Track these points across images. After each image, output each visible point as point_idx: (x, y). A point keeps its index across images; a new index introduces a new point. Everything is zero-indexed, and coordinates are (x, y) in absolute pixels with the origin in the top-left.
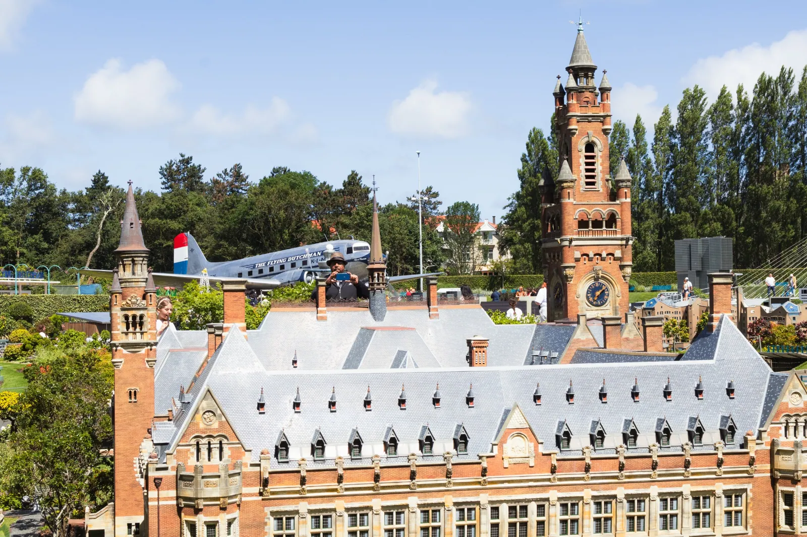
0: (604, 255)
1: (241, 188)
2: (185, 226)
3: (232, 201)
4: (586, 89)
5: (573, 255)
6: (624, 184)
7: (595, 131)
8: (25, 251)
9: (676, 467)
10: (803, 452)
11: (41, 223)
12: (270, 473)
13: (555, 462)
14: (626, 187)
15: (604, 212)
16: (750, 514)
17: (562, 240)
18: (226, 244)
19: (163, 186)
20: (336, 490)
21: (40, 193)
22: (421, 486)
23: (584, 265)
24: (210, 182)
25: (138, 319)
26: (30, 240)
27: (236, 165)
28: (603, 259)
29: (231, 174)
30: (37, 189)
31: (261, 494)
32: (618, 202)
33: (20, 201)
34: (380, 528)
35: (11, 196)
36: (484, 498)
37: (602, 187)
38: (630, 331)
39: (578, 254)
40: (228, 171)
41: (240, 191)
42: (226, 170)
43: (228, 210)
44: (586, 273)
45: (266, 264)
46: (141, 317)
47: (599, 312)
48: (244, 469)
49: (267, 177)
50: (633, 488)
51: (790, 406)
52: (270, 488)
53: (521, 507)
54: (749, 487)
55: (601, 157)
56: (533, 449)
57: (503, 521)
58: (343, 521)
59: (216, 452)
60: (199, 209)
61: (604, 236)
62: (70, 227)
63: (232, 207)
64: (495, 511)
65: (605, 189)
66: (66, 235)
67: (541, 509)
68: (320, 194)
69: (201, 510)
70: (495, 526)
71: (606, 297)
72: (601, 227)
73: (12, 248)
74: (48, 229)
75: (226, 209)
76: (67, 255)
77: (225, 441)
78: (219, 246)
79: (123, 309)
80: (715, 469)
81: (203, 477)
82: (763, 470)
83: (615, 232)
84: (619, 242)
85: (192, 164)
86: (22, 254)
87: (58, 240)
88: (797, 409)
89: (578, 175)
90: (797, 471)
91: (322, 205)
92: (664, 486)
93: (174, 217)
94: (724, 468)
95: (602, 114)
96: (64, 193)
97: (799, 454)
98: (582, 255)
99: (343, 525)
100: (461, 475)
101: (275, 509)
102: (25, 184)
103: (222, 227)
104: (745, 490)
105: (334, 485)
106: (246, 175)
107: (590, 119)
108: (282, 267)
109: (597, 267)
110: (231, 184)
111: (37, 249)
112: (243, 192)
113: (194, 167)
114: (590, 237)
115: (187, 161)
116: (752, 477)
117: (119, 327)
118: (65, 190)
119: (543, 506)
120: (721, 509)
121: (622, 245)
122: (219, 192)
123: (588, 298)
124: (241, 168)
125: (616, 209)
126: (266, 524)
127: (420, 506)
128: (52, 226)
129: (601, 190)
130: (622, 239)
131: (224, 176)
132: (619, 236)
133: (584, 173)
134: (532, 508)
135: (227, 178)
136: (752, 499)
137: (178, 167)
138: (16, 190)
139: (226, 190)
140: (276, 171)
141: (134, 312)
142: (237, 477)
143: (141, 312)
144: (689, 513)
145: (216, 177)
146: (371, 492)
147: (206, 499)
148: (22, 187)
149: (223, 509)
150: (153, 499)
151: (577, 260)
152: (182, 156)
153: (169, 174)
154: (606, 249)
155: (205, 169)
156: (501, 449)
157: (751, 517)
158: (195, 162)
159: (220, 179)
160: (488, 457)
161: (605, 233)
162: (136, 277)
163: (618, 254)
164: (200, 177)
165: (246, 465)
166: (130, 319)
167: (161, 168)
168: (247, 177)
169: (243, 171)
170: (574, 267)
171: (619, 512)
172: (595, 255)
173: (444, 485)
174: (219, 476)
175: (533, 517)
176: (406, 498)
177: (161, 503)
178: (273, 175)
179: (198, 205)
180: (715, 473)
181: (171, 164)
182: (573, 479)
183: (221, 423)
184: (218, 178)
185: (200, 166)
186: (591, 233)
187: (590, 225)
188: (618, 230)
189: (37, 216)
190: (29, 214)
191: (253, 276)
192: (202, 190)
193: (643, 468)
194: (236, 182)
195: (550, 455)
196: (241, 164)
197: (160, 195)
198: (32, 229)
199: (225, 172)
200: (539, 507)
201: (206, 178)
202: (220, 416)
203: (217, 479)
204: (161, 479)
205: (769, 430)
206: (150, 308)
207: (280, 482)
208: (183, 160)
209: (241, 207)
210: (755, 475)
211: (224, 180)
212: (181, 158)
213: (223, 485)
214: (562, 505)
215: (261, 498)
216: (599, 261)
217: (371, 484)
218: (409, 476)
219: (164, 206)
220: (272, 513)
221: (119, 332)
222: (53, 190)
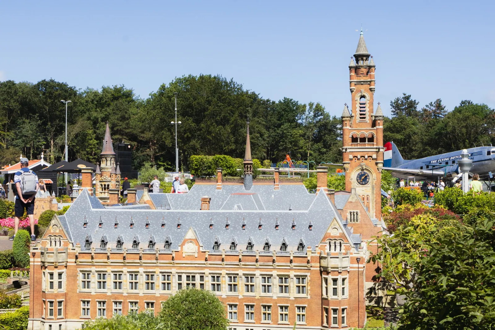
0: (366, 157)
1: (441, 114)
2: (405, 137)
3: (433, 122)
4: (362, 67)
5: (349, 157)
6: (378, 118)
7: (365, 90)
8: (312, 152)
9: (269, 261)
10: (331, 258)
11: (322, 136)
12: (79, 253)
13: (207, 256)
14: (379, 120)
15: (366, 133)
16: (309, 288)
17: (342, 149)
18: (429, 148)
19: (393, 113)
20: (107, 263)
21: (321, 118)
22: (145, 263)
23: (355, 162)
24: (421, 110)
25: (106, 186)
26: (316, 146)
27: (438, 100)
28: (366, 159)
29: (435, 105)
30: (319, 116)
31: (75, 262)
32: (375, 128)
33: (310, 123)
34: (126, 281)
35: (304, 121)
36: (174, 271)
37: (369, 120)
38: (353, 198)
39: (351, 157)
40: (433, 103)
41: (440, 115)
42: (431, 103)
43: (431, 127)
44: (356, 166)
45: (437, 161)
46: (108, 185)
47: (364, 188)
48: (69, 251)
49: (458, 106)
50: (247, 271)
51: (332, 235)
52: (79, 260)
53: (192, 276)
54: (308, 274)
55: (369, 103)
56: (197, 249)
57: (183, 282)
58: (110, 277)
59: (58, 243)
60: (414, 127)
61: (367, 147)
62: (338, 138)
63: (434, 125)
64: (180, 277)
65: (371, 121)
66: (336, 143)
67: (202, 278)
68: (490, 117)
69: (47, 267)
70: (180, 284)
71: (368, 180)
72: (365, 142)
73: (305, 150)
74: (326, 140)
75: (430, 127)
76: (336, 155)
77: (61, 238)
78: (425, 150)
79: (100, 182)
80: (289, 264)
81: (47, 253)
82: (316, 267)
83: (373, 145)
84: (375, 150)
85: (410, 100)
86: (311, 155)
87: (331, 146)
88: (335, 237)
89: (355, 114)
90: (328, 267)
91: (491, 123)
92: (263, 271)
93: (398, 132)
94: (293, 264)
95: (369, 80)
96: (334, 118)
97: (329, 258)
98: (354, 157)
99: (111, 279)
100: (163, 259)
101: (82, 269)
102: (312, 114)
103: (427, 137)
104: (306, 276)
105: (106, 260)
106: (444, 106)
107: (362, 83)
108: (447, 163)
109: (362, 164)
110: (434, 112)
111: (320, 152)
112: (442, 116)
113: (411, 102)
114: (359, 147)
115: (407, 98)
116: (310, 269)
117: (98, 190)
118: (335, 116)
119: (203, 276)
120: (294, 284)
121: (376, 152)
122: (427, 116)
123: (357, 180)
124: (441, 101)
125: (374, 132)
126: (78, 276)
127: (145, 272)
128: (327, 138)
129: (368, 122)
130: (376, 148)
131: (430, 107)
132: (375, 147)
133: (359, 112)
134: (198, 277)
135: (432, 108)
136: (310, 281)
137: (402, 102)
138: (307, 117)
139: (431, 116)
140: (463, 103)
141: (105, 183)
142: (64, 254)
143: (108, 183)
144: (276, 285)
145: (425, 107)
146: (123, 264)
147: (48, 262)
148: (310, 115)
149: (56, 267)
150: (32, 262)
151: (351, 160)
152: (404, 95)
153: (396, 106)
154: (367, 154)
155: (419, 102)
156: (182, 248)
157: (310, 290)
158: (412, 98)
159: (427, 108)
160: (175, 252)
161: (367, 144)
162: (107, 166)
163: (374, 156)
164: (415, 108)
165: (70, 249)
166: (103, 186)
167: (391, 102)
168: (445, 107)
169: (442, 103)
170: (349, 163)
171: (240, 282)
172: (361, 157)
173: (155, 263)
174: (53, 253)
175: (198, 281)
176: (138, 268)
177: (35, 264)
178: (461, 105)
179: (413, 124)
180: (289, 266)
181: (398, 100)
182: (217, 264)
183: (60, 230)
184: (426, 108)
185: (415, 101)
186: (359, 145)
187: (359, 140)
188: (375, 143)
189: (319, 132)
190: (315, 131)
191: (429, 168)
192: (416, 115)
193: (251, 261)
194: (437, 110)
195: (205, 252)
196: (441, 99)
197: (391, 118)
198: (317, 139)
199: (431, 104)
200: (201, 277)
201: (419, 108)
202: (59, 227)
203: (53, 254)
204: (35, 253)
205: (319, 246)
206: (112, 181)
207: (83, 257)
208: (405, 97)
209: (440, 125)
210: (312, 269)
211: (430, 109)
212: (404, 96)
213: (55, 257)
214: (212, 277)
215: (76, 264)
216: (364, 160)
217: (122, 261)
218: (139, 258)
219: (392, 126)
220: (81, 271)
221: (98, 192)
222: (328, 116)
